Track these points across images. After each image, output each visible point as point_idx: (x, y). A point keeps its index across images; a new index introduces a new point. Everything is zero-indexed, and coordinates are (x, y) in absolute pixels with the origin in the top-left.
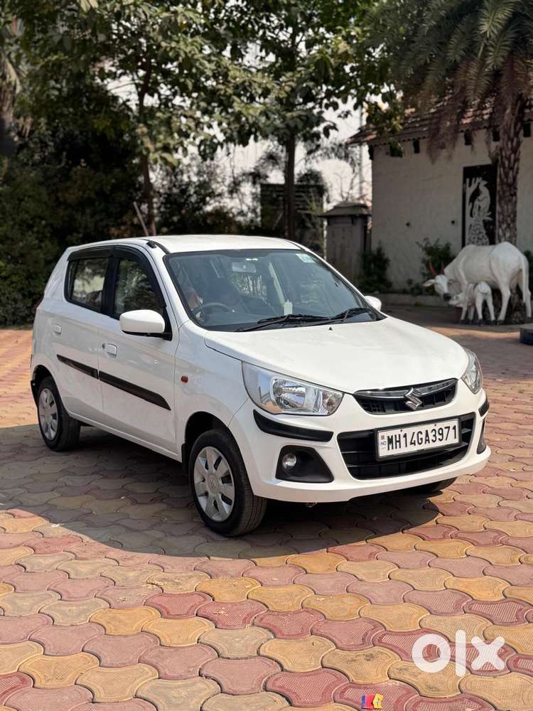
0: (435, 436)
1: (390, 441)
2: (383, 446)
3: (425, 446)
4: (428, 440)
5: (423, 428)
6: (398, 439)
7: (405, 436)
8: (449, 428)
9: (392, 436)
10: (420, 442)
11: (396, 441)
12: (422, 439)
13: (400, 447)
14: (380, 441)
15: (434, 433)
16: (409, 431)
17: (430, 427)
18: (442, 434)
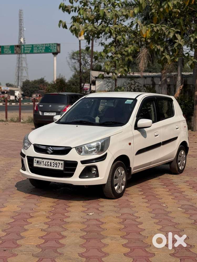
0: (54, 165)
1: (38, 162)
2: (35, 163)
3: (49, 167)
4: (51, 166)
5: (50, 161)
6: (40, 162)
7: (43, 162)
8: (60, 163)
9: (38, 161)
10: (48, 165)
11: (40, 163)
12: (49, 164)
13: (41, 165)
14: (34, 161)
15: (53, 164)
16: (45, 161)
17: (52, 161)
18: (57, 165)
